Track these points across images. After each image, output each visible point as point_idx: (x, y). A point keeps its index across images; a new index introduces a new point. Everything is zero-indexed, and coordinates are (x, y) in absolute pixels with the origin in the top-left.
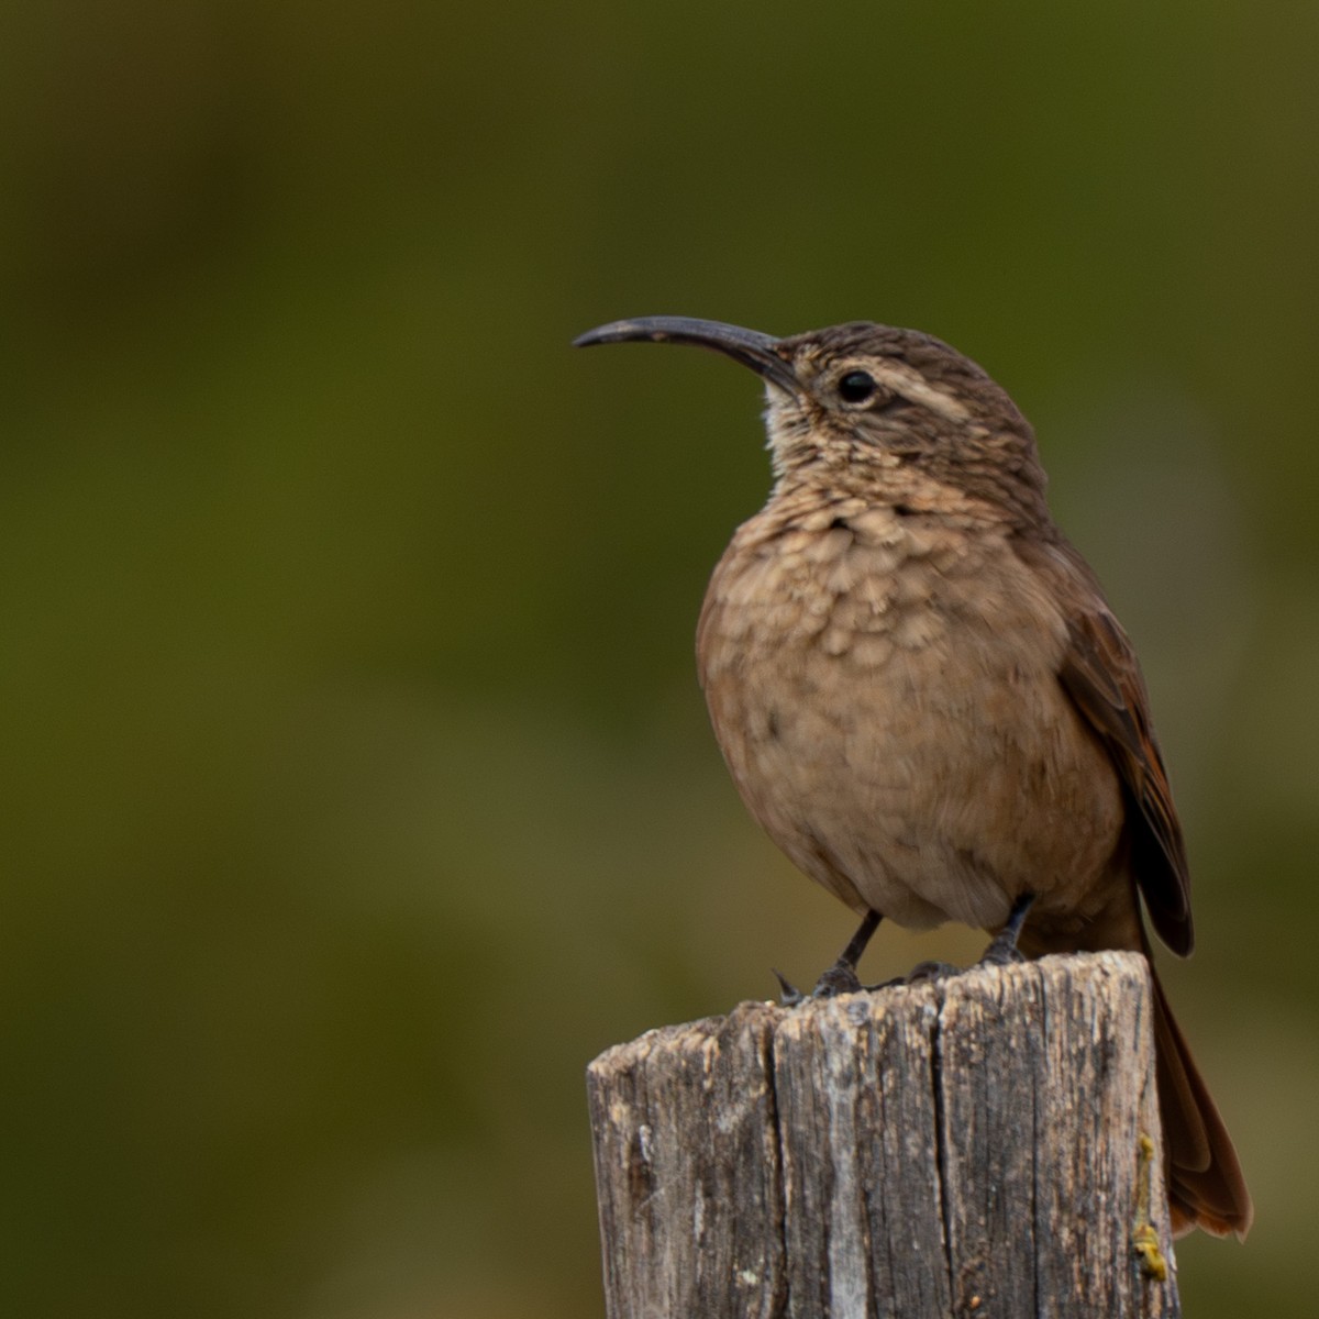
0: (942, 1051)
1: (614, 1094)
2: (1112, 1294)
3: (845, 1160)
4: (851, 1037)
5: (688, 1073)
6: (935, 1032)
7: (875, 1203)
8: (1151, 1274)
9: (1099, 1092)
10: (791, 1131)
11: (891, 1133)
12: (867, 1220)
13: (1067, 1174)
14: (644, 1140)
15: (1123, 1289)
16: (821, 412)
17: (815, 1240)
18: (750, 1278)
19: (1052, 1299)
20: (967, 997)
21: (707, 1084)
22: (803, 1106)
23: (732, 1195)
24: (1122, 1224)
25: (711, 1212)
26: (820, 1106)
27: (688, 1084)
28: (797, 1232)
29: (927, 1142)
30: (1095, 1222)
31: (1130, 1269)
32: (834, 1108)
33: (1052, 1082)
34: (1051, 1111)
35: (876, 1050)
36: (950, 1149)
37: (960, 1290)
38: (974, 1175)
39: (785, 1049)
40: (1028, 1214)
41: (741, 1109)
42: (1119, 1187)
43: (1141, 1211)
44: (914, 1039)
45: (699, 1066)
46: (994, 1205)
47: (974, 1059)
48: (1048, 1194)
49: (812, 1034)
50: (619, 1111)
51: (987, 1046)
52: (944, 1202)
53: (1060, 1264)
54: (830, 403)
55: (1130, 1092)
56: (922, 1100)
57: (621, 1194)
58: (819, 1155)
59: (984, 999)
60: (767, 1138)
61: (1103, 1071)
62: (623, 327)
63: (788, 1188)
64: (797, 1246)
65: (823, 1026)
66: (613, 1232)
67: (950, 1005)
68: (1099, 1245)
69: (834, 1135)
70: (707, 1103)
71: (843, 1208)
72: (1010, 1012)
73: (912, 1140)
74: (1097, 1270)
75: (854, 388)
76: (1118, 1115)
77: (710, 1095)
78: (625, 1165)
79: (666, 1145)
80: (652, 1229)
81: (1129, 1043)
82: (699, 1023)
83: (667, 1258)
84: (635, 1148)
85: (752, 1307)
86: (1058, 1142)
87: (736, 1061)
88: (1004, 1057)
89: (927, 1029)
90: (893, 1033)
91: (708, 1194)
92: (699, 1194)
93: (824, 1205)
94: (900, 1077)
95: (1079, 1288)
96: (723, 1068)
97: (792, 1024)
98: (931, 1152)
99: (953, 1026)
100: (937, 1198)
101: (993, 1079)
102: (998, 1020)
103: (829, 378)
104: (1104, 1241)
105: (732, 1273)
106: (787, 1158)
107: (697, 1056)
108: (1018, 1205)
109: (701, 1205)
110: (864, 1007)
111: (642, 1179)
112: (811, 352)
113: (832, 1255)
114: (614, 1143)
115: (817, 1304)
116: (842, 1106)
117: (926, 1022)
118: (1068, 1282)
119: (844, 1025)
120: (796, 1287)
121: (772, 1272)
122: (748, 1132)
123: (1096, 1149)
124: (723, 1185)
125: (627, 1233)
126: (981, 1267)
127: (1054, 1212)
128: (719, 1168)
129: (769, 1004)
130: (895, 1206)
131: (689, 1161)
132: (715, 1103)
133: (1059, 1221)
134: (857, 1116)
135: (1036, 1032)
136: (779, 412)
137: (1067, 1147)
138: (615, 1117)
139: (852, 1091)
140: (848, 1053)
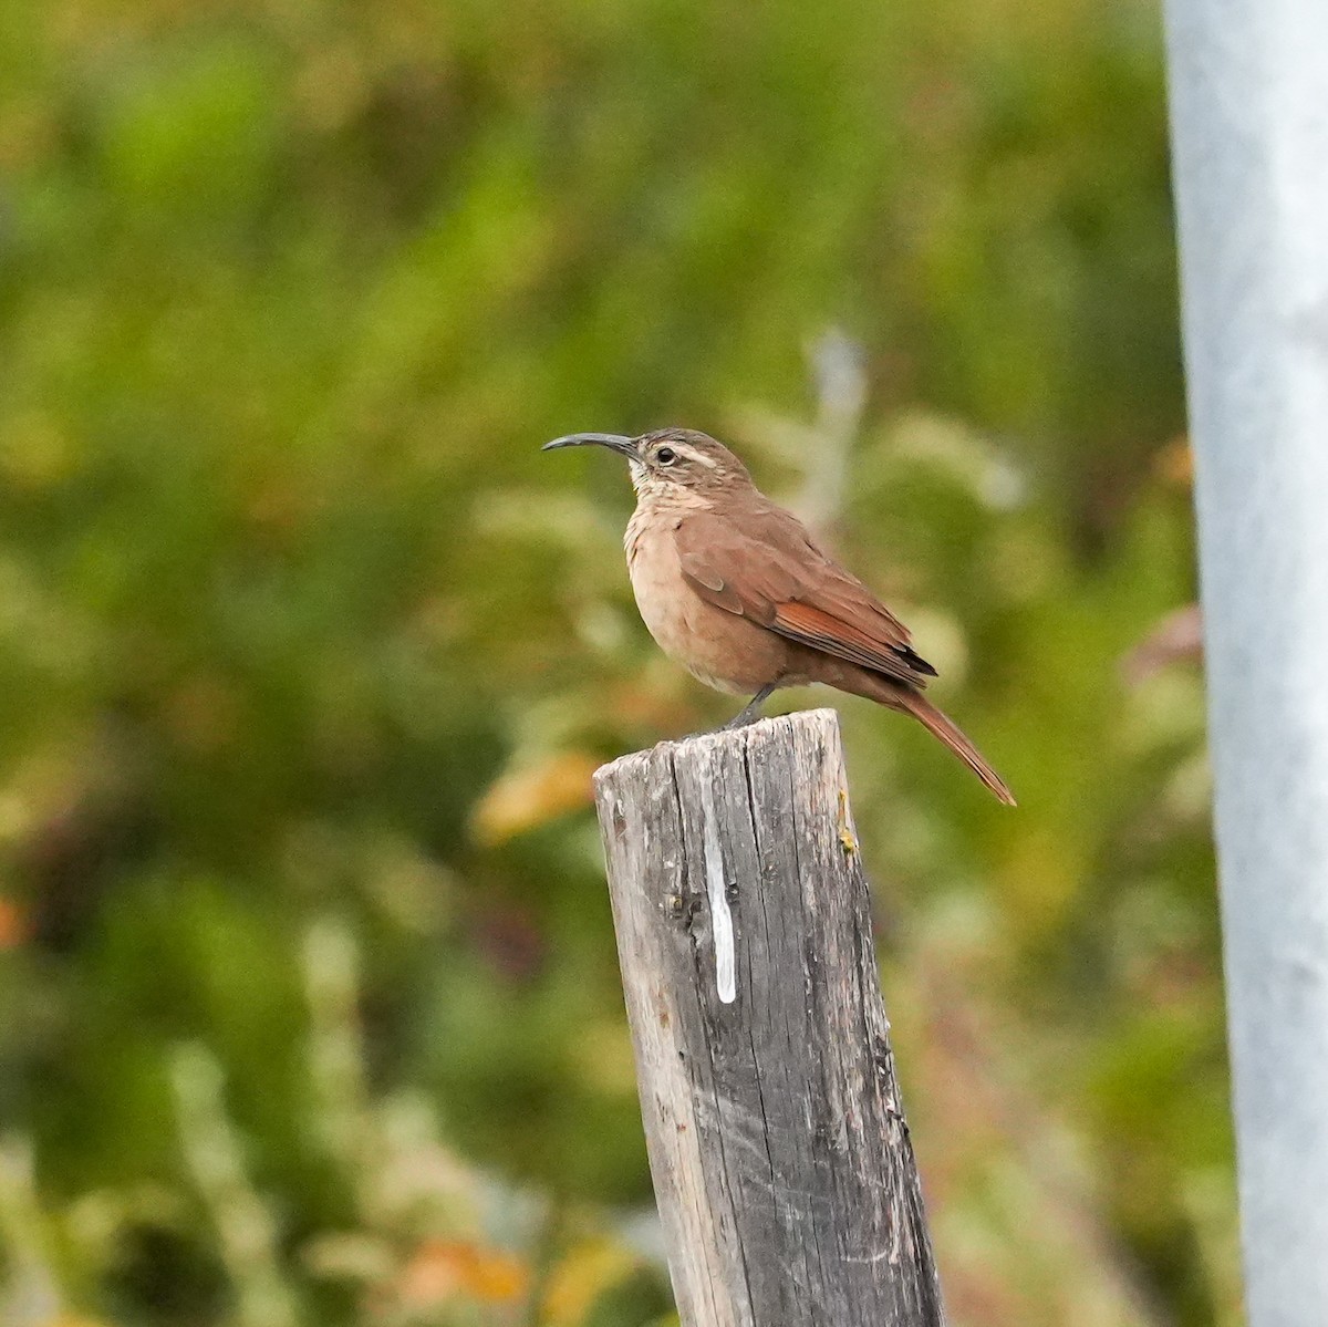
0: (749, 758)
1: (605, 787)
2: (830, 861)
3: (709, 810)
4: (708, 755)
5: (637, 776)
6: (745, 750)
7: (723, 827)
8: (847, 851)
9: (820, 772)
10: (684, 798)
11: (728, 797)
12: (720, 835)
13: (808, 810)
14: (620, 806)
15: (836, 858)
16: (651, 468)
17: (699, 847)
18: (670, 864)
19: (805, 864)
20: (758, 734)
21: (646, 780)
22: (689, 786)
23: (660, 827)
24: (833, 829)
25: (651, 837)
26: (696, 786)
27: (638, 780)
28: (690, 842)
29: (745, 799)
30: (822, 829)
31: (838, 849)
32: (703, 787)
33: (798, 769)
34: (798, 782)
35: (720, 760)
36: (755, 801)
37: (763, 863)
38: (766, 812)
39: (680, 762)
40: (791, 827)
41: (661, 790)
42: (831, 813)
43: (841, 822)
44: (738, 755)
45: (641, 772)
46: (776, 824)
47: (763, 761)
48: (800, 819)
49: (691, 755)
50: (608, 794)
51: (768, 755)
52: (754, 823)
53: (807, 850)
54: (655, 464)
55: (833, 770)
56: (741, 780)
57: (611, 830)
58: (698, 808)
59: (765, 734)
60: (674, 802)
61: (820, 762)
62: (563, 440)
63: (685, 824)
64: (690, 849)
65: (696, 751)
66: (608, 848)
67: (751, 738)
68: (824, 839)
69: (703, 800)
70: (646, 789)
71: (710, 830)
72: (778, 738)
73: (738, 799)
74: (823, 851)
75: (664, 456)
76: (829, 780)
77: (647, 784)
78: (612, 817)
79: (630, 809)
80: (625, 845)
81: (831, 750)
82: (641, 753)
83: (633, 858)
84: (616, 810)
85: (673, 876)
86: (803, 795)
87: (658, 769)
88: (776, 759)
89: (741, 749)
90: (726, 752)
91: (649, 828)
92: (646, 828)
93: (701, 830)
94: (731, 773)
95: (816, 859)
96: (652, 772)
97: (682, 749)
98: (747, 803)
99: (753, 747)
100: (751, 824)
101: (772, 769)
102: (773, 743)
103: (654, 452)
104: (826, 837)
105: (662, 863)
106: (683, 810)
107: (640, 769)
108: (787, 825)
109: (647, 832)
110: (713, 741)
111: (620, 823)
112: (645, 442)
113: (706, 851)
114: (607, 808)
115: (701, 874)
116: (705, 785)
117: (741, 746)
118: (811, 857)
119: (705, 750)
120: (691, 867)
121: (680, 861)
122: (665, 801)
123: (819, 797)
124: (656, 824)
125: (615, 848)
126: (772, 852)
127: (803, 826)
128: (653, 817)
129: (671, 742)
130: (732, 829)
131: (640, 813)
132: (650, 787)
133: (806, 830)
134: (713, 790)
135: (789, 747)
136: (636, 470)
137: (808, 797)
138: (606, 797)
139: (710, 779)
140: (708, 763)
